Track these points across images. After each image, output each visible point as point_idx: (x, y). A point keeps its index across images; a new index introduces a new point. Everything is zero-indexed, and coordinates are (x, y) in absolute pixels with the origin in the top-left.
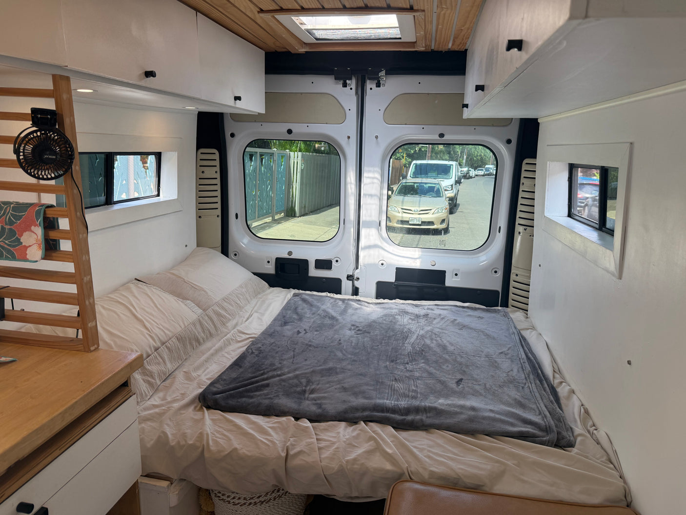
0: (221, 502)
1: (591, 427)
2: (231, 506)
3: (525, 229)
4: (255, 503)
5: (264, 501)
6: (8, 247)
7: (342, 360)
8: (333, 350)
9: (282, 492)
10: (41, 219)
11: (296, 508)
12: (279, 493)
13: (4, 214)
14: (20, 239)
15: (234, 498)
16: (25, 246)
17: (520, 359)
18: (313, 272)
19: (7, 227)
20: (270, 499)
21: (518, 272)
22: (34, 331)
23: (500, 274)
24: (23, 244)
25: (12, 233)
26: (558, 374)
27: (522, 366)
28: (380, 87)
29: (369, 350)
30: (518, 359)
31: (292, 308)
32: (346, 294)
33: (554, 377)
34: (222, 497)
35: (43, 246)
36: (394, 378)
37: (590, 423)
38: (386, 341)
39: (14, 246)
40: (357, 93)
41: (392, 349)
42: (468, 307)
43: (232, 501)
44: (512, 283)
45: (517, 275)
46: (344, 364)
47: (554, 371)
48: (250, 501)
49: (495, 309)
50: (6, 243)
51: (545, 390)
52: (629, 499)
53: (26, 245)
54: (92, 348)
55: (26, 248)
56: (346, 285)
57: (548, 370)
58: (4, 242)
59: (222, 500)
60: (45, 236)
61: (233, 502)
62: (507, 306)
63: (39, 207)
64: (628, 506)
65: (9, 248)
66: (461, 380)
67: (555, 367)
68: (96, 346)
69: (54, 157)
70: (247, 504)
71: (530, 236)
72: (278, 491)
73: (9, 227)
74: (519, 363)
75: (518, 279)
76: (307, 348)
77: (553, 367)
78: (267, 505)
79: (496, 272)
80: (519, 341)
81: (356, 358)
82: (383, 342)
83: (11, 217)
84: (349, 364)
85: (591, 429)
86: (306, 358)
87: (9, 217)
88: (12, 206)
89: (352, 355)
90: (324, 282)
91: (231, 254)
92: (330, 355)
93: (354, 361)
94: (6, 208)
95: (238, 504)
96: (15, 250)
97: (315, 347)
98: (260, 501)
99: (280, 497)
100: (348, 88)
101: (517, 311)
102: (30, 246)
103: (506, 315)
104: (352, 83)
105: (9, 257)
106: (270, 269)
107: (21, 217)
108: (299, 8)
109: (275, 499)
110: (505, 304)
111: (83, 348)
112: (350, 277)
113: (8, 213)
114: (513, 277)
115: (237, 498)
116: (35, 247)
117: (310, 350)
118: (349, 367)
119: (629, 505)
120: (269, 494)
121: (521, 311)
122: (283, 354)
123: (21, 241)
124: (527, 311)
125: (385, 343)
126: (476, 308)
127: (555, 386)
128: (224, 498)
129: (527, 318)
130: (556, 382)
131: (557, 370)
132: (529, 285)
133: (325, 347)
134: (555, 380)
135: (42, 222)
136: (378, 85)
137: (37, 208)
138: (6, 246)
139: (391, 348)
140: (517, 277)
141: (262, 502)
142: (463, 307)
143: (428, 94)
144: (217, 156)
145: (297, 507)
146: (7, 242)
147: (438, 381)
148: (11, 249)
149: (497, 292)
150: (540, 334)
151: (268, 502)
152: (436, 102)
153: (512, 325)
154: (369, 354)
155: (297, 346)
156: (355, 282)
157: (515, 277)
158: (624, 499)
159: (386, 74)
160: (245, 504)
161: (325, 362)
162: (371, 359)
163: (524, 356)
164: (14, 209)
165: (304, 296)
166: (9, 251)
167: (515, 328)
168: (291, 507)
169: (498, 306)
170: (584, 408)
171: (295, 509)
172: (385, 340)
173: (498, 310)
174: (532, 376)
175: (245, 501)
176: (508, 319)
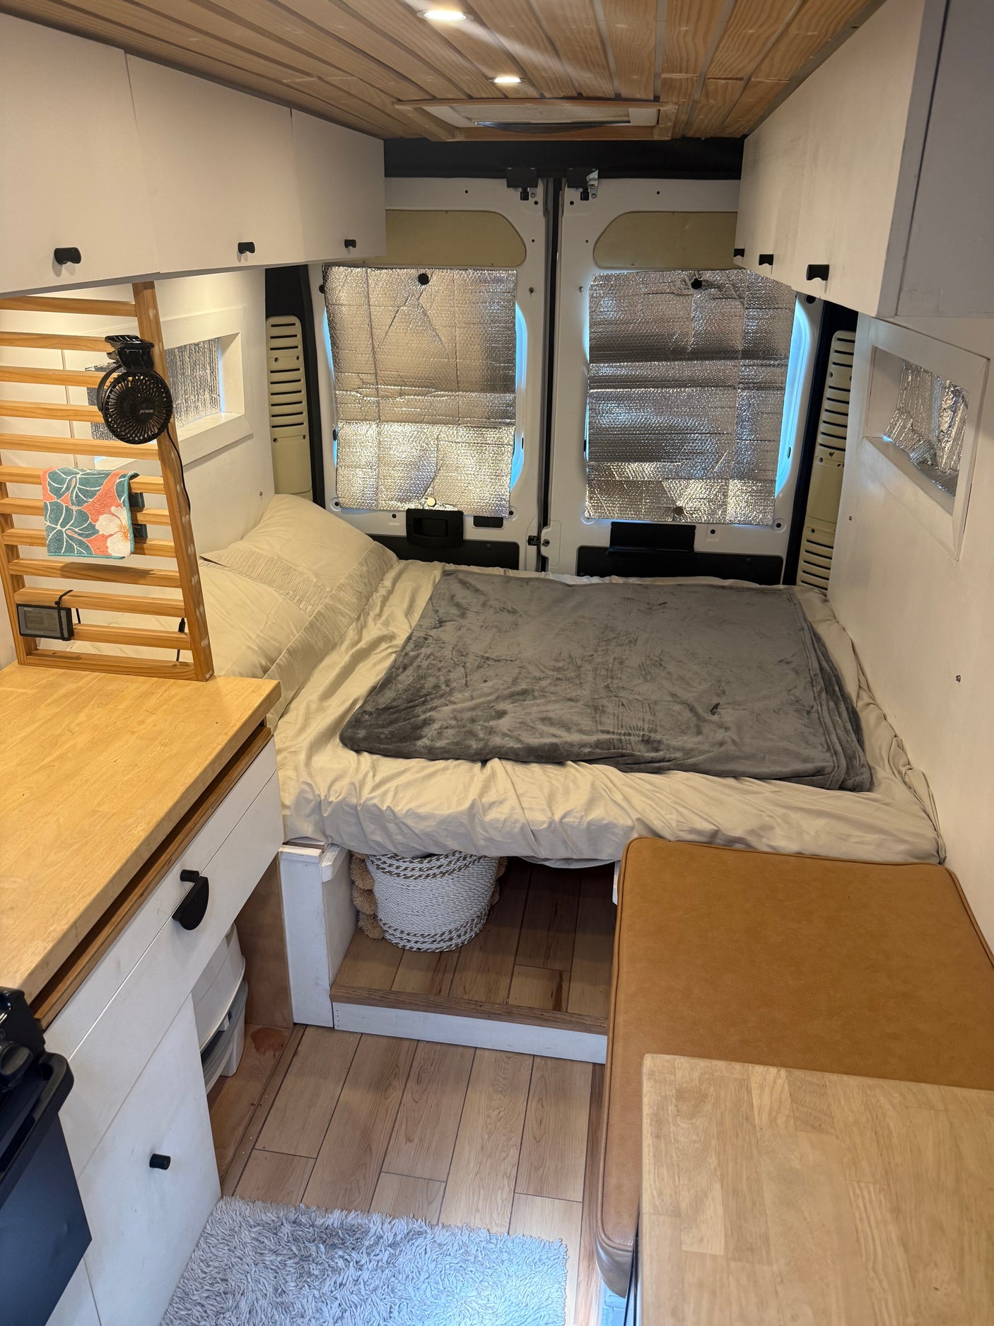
0: (388, 876)
1: (904, 766)
2: (401, 880)
3: (831, 454)
4: (435, 875)
5: (446, 872)
6: (78, 537)
7: (540, 679)
8: (524, 664)
9: (470, 860)
10: (125, 497)
11: (485, 881)
12: (465, 862)
13: (68, 488)
14: (95, 526)
15: (405, 869)
16: (103, 535)
17: (809, 670)
18: (472, 533)
19: (75, 508)
20: (454, 870)
21: (814, 527)
22: (93, 651)
23: (786, 529)
24: (101, 533)
25: (83, 517)
26: (866, 691)
27: (812, 681)
28: (588, 199)
29: (579, 663)
30: (807, 670)
31: (446, 597)
32: (527, 570)
33: (858, 696)
34: (388, 869)
35: (131, 536)
36: (620, 703)
37: (903, 760)
38: (603, 648)
39: (87, 536)
40: (546, 211)
41: (614, 659)
42: (730, 588)
43: (403, 873)
44: (805, 545)
45: (813, 531)
46: (544, 683)
47: (860, 687)
48: (427, 872)
49: (774, 590)
50: (76, 532)
51: (840, 716)
52: (942, 856)
53: (105, 534)
54: (208, 676)
55: (105, 538)
56: (527, 554)
57: (851, 687)
58: (73, 530)
59: (388, 872)
60: (132, 520)
61: (405, 875)
62: (794, 583)
63: (120, 478)
64: (940, 863)
65: (81, 538)
66: (716, 706)
67: (861, 680)
68: (211, 672)
69: (151, 411)
70: (423, 877)
71: (839, 465)
72: (465, 859)
73: (77, 508)
74: (808, 676)
75: (814, 537)
76: (484, 662)
77: (859, 680)
78: (450, 877)
79: (779, 525)
80: (811, 641)
81: (559, 676)
82: (600, 649)
83: (80, 494)
84: (550, 684)
85: (903, 770)
86: (485, 679)
87: (77, 495)
88: (78, 476)
89: (553, 670)
90: (489, 549)
91: (329, 502)
92: (520, 673)
93: (559, 679)
94: (70, 480)
95: (412, 876)
96: (89, 541)
97: (495, 661)
98: (441, 873)
99: (466, 866)
100: (531, 200)
101: (810, 590)
102: (111, 535)
103: (791, 599)
104: (539, 192)
105: (82, 553)
106: (398, 528)
107: (93, 494)
108: (464, 97)
109: (460, 869)
110: (791, 579)
111: (194, 675)
112: (533, 541)
113: (75, 487)
114: (806, 533)
115: (410, 869)
116: (119, 536)
117: (489, 665)
118: (553, 689)
119: (942, 862)
120: (453, 862)
121: (816, 590)
122: (449, 671)
123: (97, 527)
124: (826, 589)
125: (602, 650)
126: (743, 588)
127: (858, 709)
128: (391, 869)
129: (826, 601)
130: (859, 706)
131: (864, 685)
132: (832, 548)
133: (511, 661)
134: (858, 701)
135: (127, 500)
136: (585, 196)
137: (118, 481)
138: (76, 536)
139: (612, 657)
140: (814, 534)
141: (443, 874)
142: (723, 587)
143: (673, 212)
144: (297, 329)
145: (487, 880)
146: (77, 530)
147: (685, 705)
148: (84, 540)
149: (779, 559)
150: (844, 630)
151: (452, 873)
152: (687, 227)
153: (801, 615)
154: (579, 667)
155: (467, 660)
156: (543, 548)
157: (810, 533)
158: (936, 855)
159: (600, 177)
160: (420, 876)
161: (515, 681)
162: (583, 676)
163: (816, 665)
164: (84, 482)
165: (461, 576)
166: (81, 544)
167: (805, 620)
168: (480, 881)
169: (779, 584)
170: (897, 740)
171: (484, 883)
172: (603, 645)
173: (780, 590)
174: (824, 695)
175: (422, 873)
176: (795, 604)
